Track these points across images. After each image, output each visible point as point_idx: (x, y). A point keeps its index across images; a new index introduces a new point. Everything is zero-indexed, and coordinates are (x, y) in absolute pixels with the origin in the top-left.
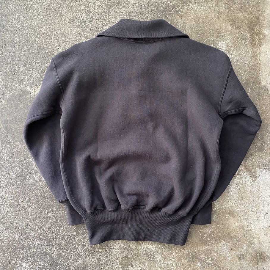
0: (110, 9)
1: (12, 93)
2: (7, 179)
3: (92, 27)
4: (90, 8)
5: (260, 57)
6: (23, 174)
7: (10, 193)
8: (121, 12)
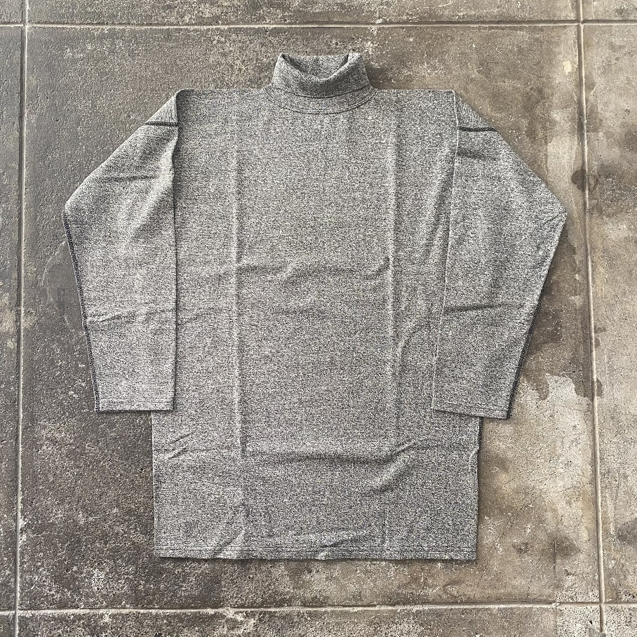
2: (62, 403)
4: (223, 74)
5: (546, 163)
7: (68, 431)
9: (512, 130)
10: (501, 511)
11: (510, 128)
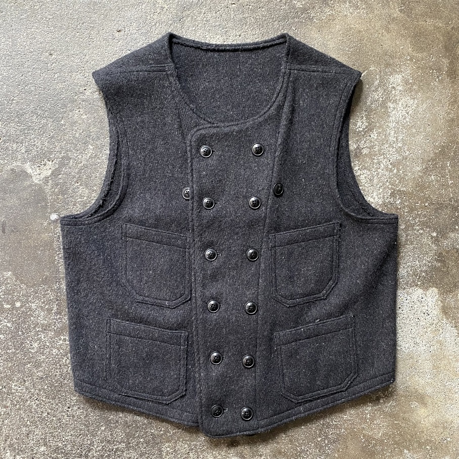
9: (433, 70)
10: (420, 445)
11: (431, 68)
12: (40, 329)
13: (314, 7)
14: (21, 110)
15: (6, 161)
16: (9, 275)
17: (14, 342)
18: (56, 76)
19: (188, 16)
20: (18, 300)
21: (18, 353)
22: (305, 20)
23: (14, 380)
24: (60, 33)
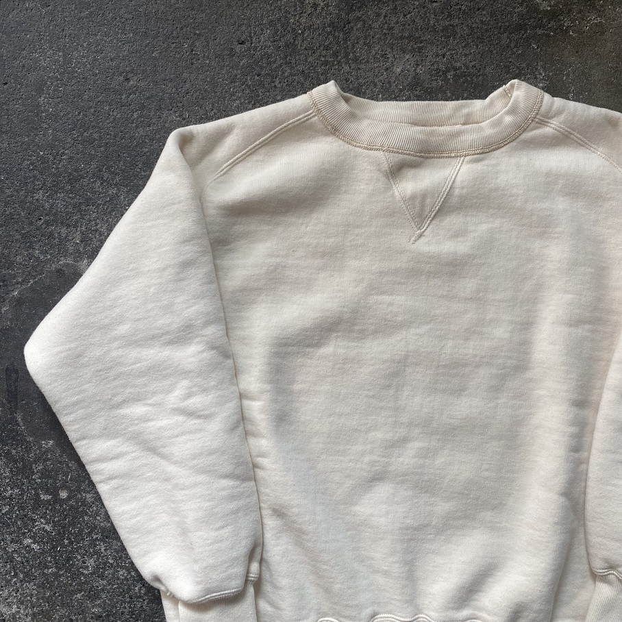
0: (352, 16)
1: (32, 281)
2: (13, 558)
3: (291, 74)
4: (286, 12)
6: (66, 542)
7: (22, 603)
8: (386, 26)
12: (99, 536)
13: (570, 11)
14: (76, 170)
15: (49, 257)
16: (49, 445)
17: (56, 556)
18: (135, 115)
19: (358, 19)
20: (64, 487)
21: (63, 574)
22: (555, 33)
23: (55, 618)
24: (144, 44)
